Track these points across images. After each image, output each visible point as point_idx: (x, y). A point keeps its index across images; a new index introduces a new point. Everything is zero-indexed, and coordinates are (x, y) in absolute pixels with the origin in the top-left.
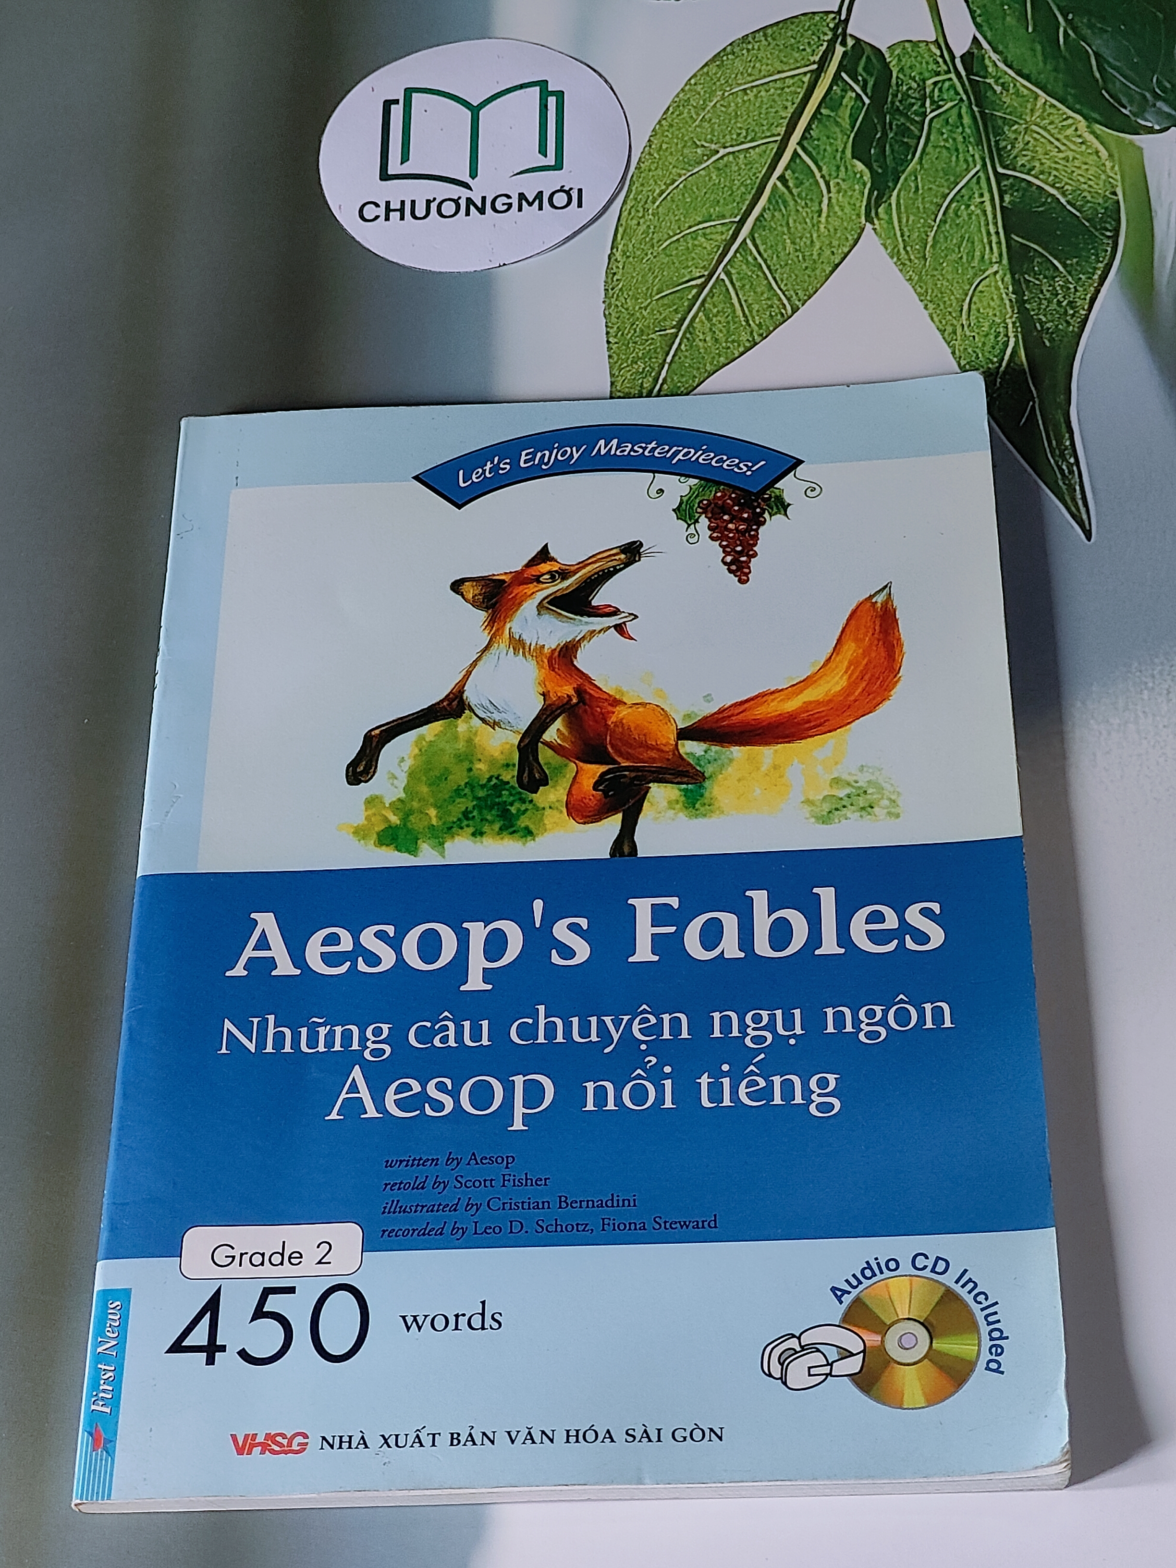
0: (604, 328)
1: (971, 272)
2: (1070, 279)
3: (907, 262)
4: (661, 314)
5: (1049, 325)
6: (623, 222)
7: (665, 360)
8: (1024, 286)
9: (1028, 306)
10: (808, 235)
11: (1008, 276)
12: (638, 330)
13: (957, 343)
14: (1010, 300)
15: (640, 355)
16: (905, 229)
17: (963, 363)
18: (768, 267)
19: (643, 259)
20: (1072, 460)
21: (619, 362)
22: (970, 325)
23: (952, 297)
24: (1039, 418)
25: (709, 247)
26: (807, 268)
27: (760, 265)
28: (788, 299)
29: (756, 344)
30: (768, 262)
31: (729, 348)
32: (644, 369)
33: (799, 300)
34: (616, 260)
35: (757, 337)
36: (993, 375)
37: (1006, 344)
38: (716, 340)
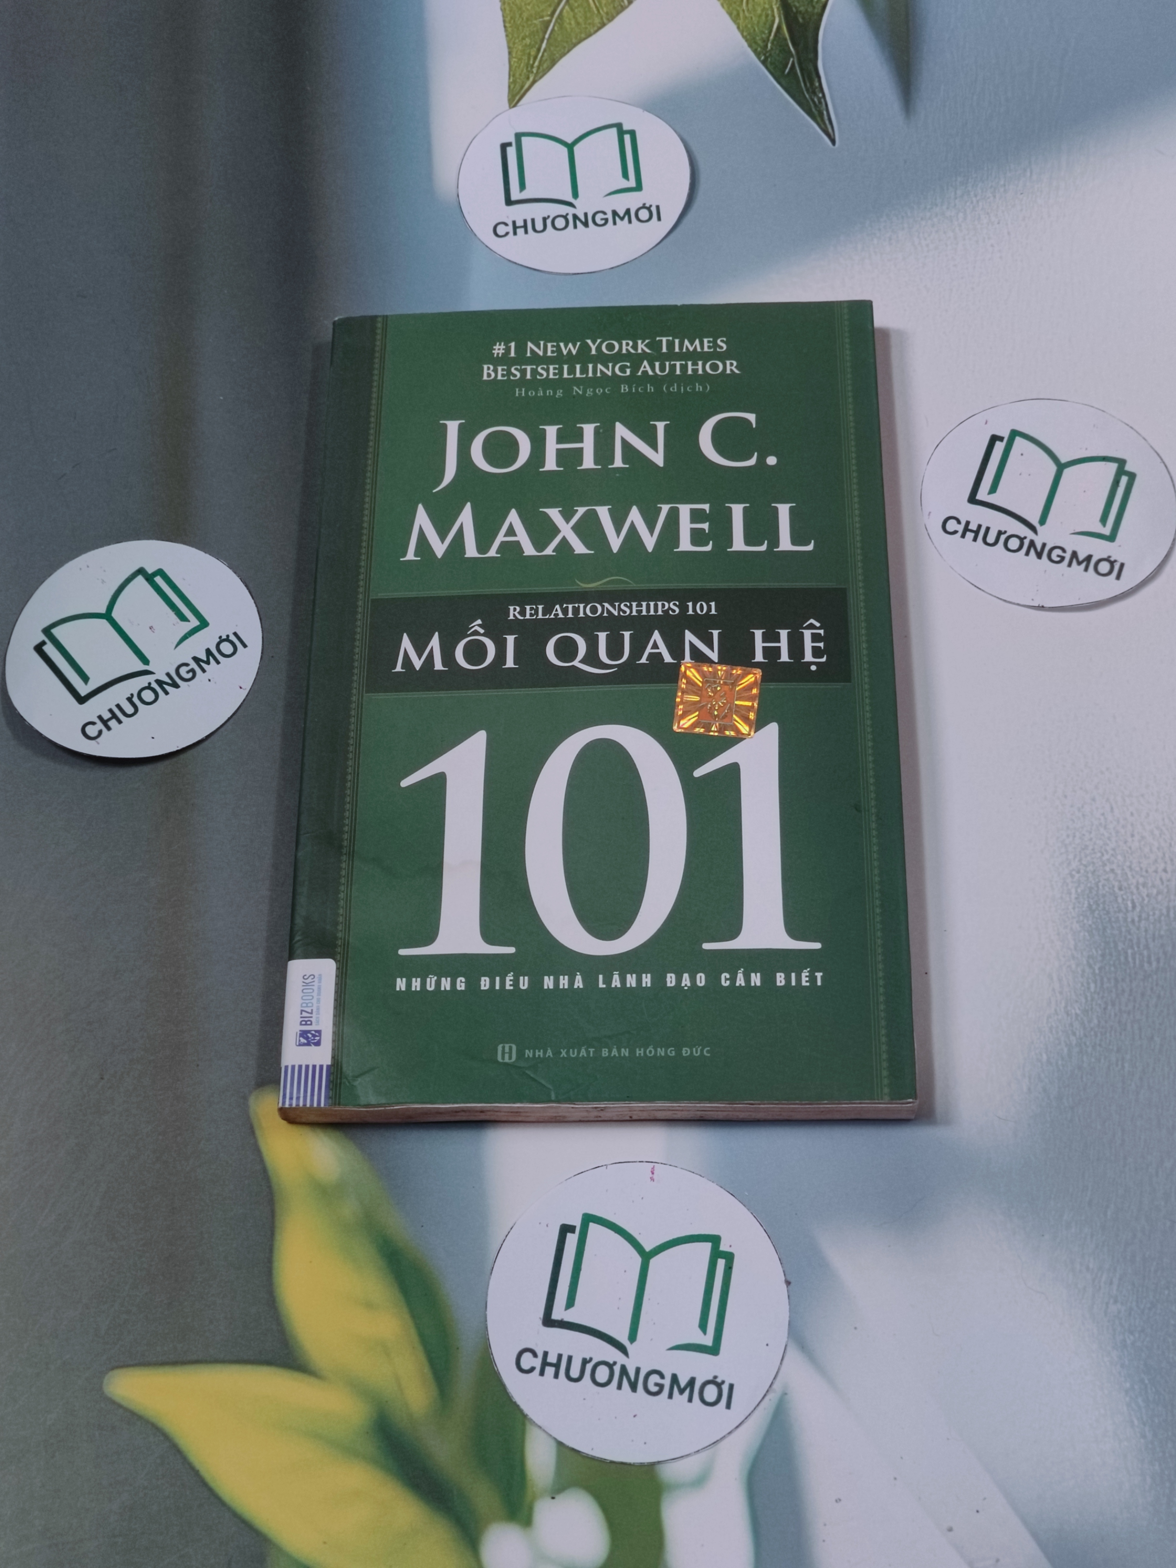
0: (501, 19)
5: (802, 9)
7: (544, 38)
12: (525, 18)
13: (741, 21)
15: (527, 34)
17: (745, 34)
20: (820, 95)
21: (513, 39)
22: (748, 10)
24: (797, 68)
29: (603, 25)
31: (586, 28)
32: (530, 44)
35: (605, 21)
36: (766, 41)
37: (773, 22)
38: (578, 24)
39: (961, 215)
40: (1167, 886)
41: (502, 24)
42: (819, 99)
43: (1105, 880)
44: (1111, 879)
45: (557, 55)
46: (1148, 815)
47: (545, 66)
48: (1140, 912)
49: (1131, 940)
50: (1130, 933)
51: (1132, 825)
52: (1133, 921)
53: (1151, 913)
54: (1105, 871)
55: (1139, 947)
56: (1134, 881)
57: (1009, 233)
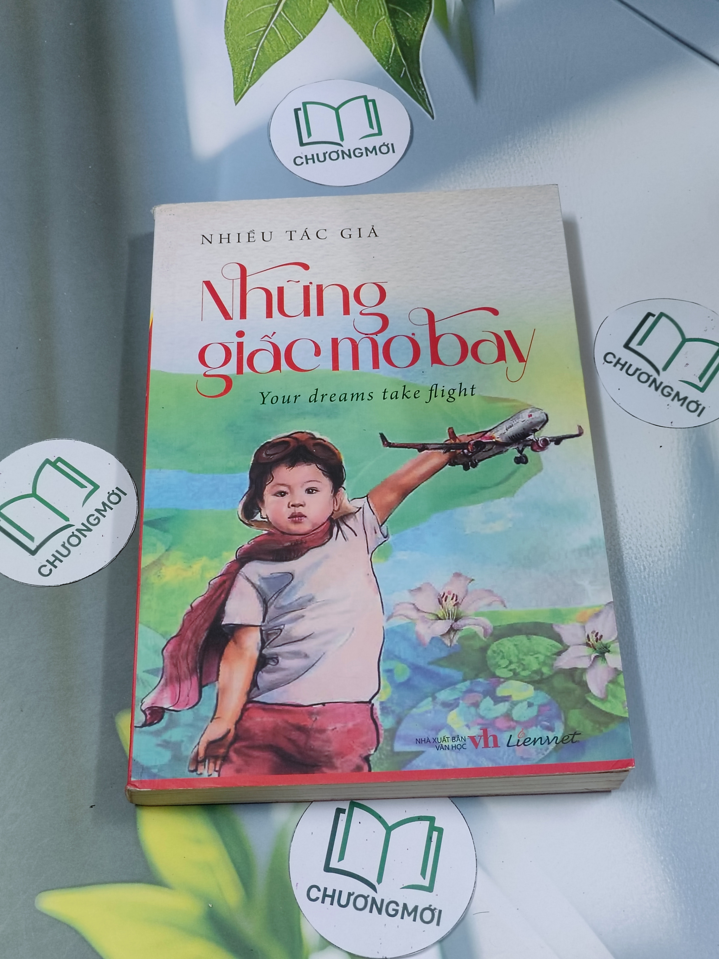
0: (227, 49)
1: (374, 20)
2: (414, 20)
3: (348, 17)
4: (249, 41)
5: (408, 38)
6: (229, 7)
7: (253, 60)
8: (396, 23)
9: (398, 31)
10: (306, 9)
11: (389, 21)
12: (241, 49)
13: (372, 46)
14: (391, 29)
15: (243, 58)
16: (346, 5)
17: (375, 54)
18: (291, 22)
19: (238, 22)
20: (423, 89)
21: (235, 61)
22: (376, 39)
23: (368, 29)
24: (408, 74)
25: (266, 15)
26: (307, 21)
27: (288, 22)
28: (301, 33)
29: (289, 51)
30: (291, 20)
31: (278, 53)
32: (245, 64)
33: (306, 33)
34: (228, 22)
35: (290, 49)
36: (388, 58)
37: (392, 46)
38: (273, 51)
39: (512, 158)
40: (664, 555)
41: (227, 53)
42: (422, 91)
43: (626, 553)
44: (630, 553)
45: (262, 70)
46: (649, 513)
47: (255, 77)
48: (649, 572)
49: (645, 589)
50: (643, 585)
51: (640, 519)
52: (645, 577)
53: (655, 572)
54: (626, 548)
55: (649, 593)
56: (644, 554)
57: (541, 168)
